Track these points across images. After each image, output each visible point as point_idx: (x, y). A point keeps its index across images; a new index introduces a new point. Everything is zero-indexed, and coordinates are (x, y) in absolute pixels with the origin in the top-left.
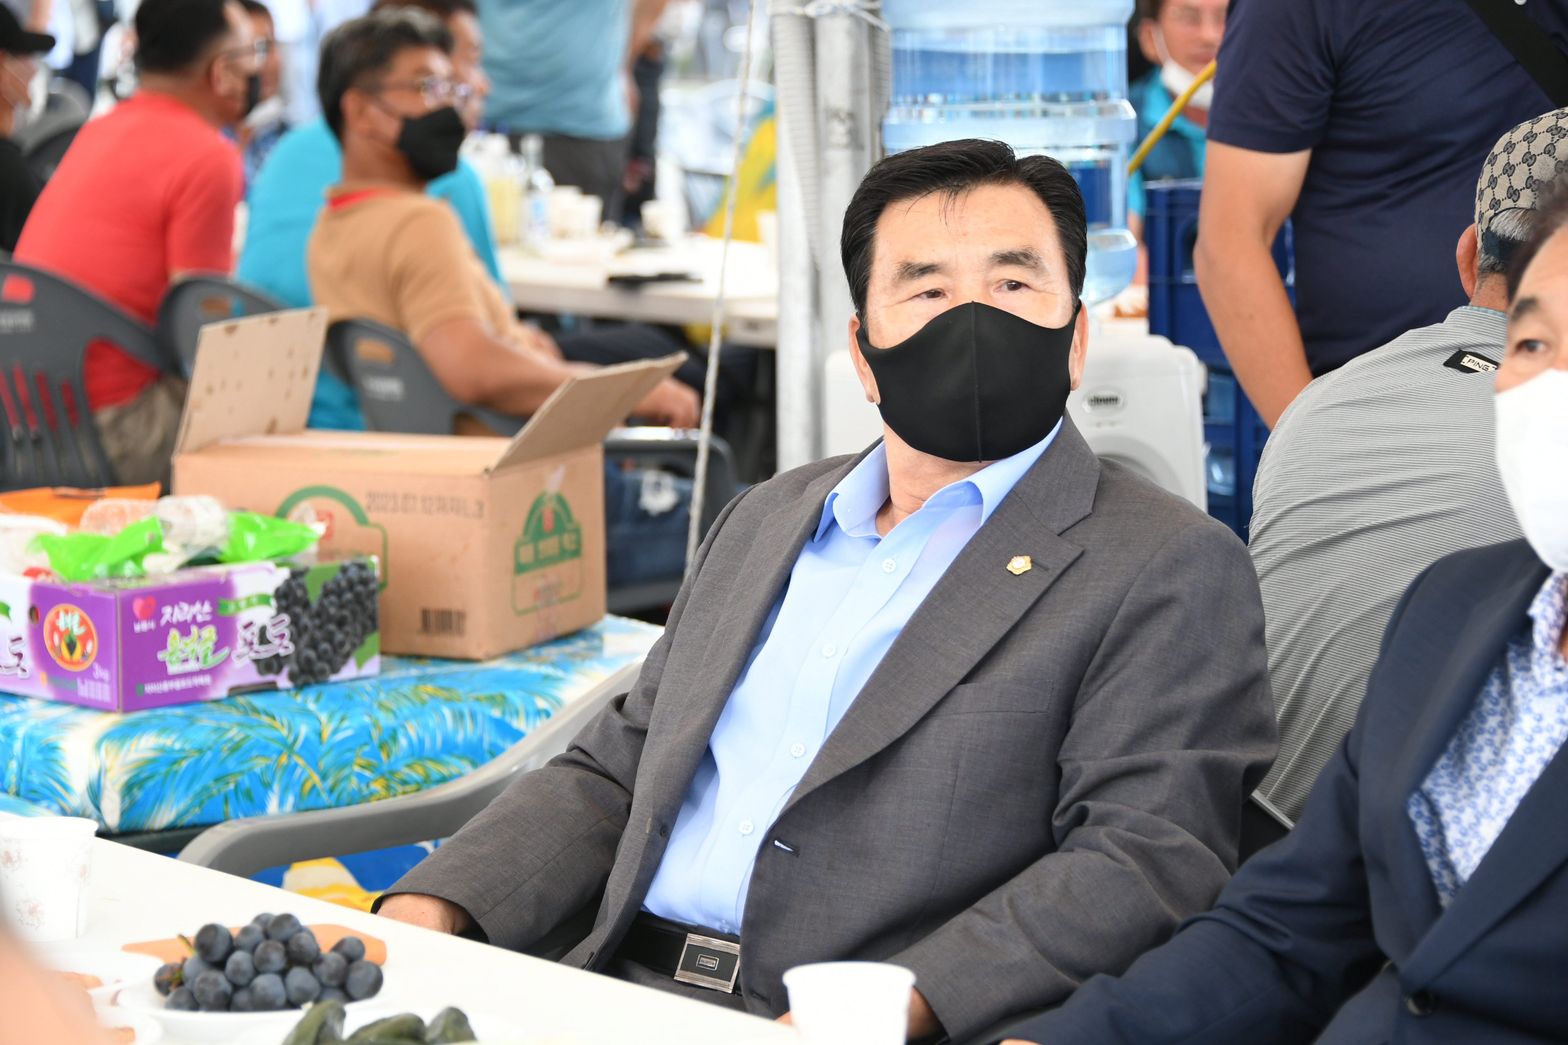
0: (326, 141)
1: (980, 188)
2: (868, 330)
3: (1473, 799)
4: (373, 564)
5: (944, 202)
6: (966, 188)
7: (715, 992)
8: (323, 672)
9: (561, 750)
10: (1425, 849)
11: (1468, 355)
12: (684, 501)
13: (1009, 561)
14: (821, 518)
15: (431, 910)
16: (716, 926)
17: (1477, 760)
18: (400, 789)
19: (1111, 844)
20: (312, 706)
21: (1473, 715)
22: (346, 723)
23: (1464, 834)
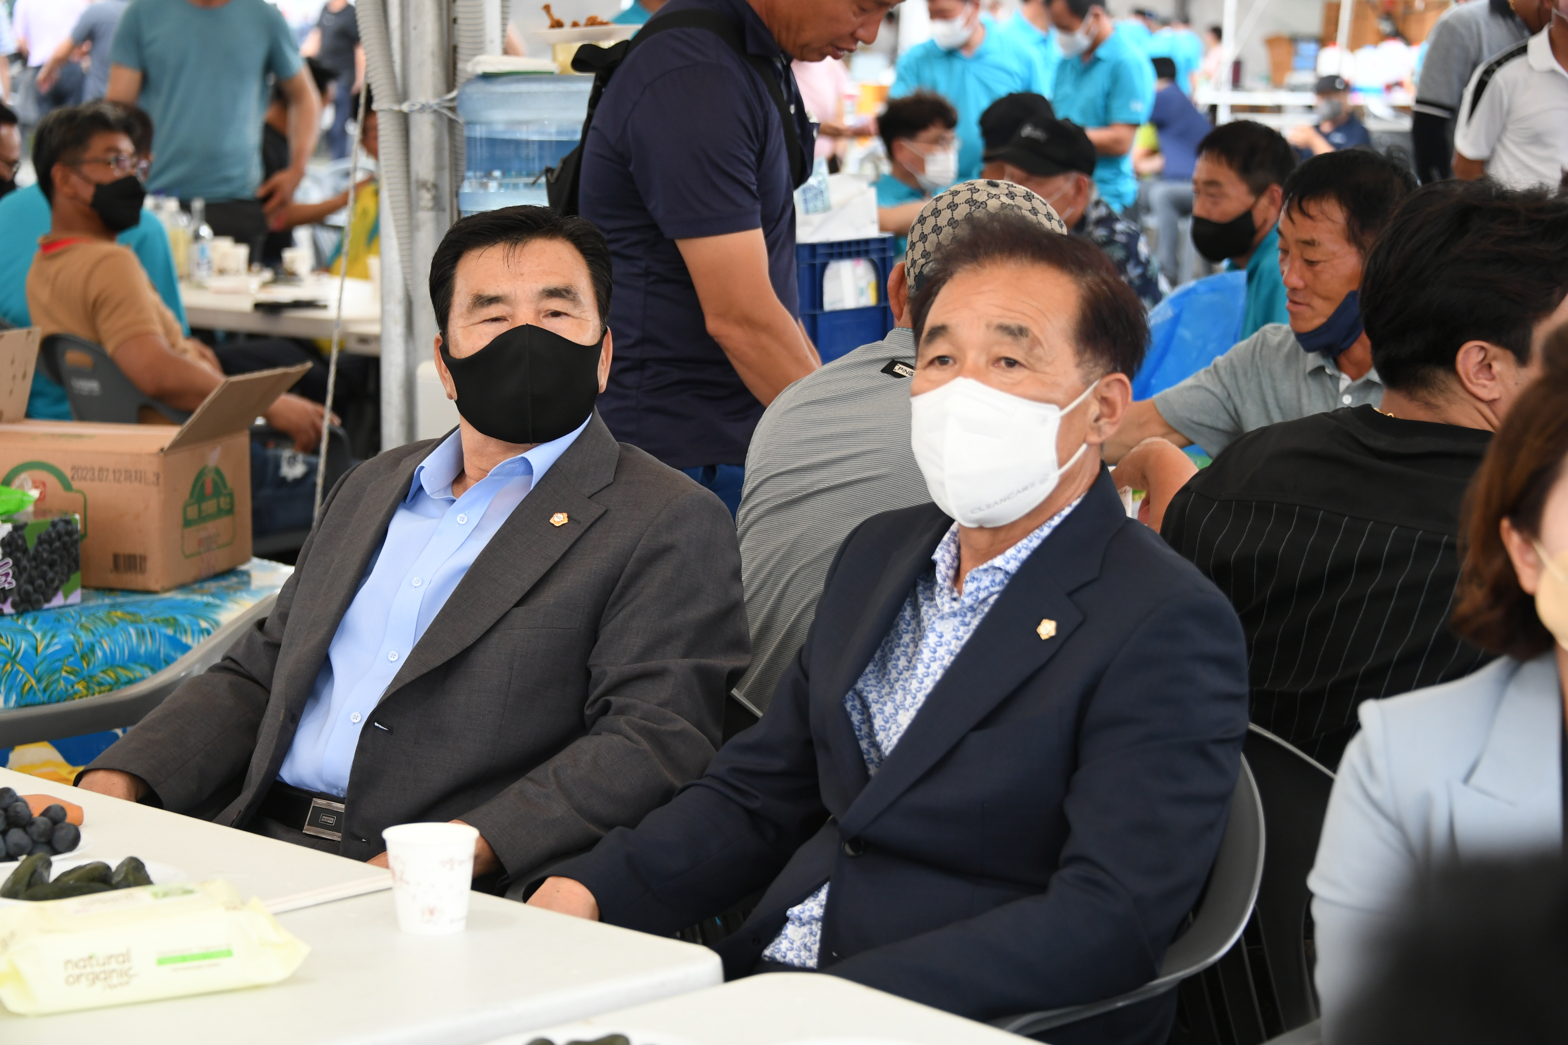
0: (41, 201)
1: (533, 241)
2: (448, 345)
3: (892, 695)
4: (76, 520)
5: (507, 250)
6: (523, 240)
7: (332, 842)
8: (38, 602)
9: (217, 660)
10: (857, 733)
11: (898, 364)
12: (311, 471)
13: (551, 516)
14: (411, 485)
15: (119, 782)
16: (334, 792)
17: (896, 666)
18: (97, 689)
19: (629, 729)
20: (30, 627)
21: (892, 633)
22: (56, 640)
23: (887, 722)
